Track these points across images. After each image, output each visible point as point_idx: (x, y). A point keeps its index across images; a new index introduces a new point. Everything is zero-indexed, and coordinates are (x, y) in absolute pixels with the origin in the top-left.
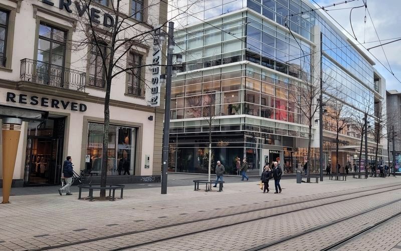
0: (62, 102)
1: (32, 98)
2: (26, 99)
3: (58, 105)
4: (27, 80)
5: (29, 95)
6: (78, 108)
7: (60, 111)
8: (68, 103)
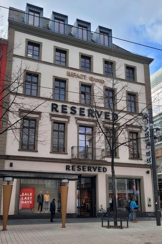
0: (93, 167)
1: (78, 167)
2: (75, 168)
3: (91, 170)
4: (74, 157)
5: (76, 165)
6: (102, 170)
7: (93, 173)
8: (96, 167)
